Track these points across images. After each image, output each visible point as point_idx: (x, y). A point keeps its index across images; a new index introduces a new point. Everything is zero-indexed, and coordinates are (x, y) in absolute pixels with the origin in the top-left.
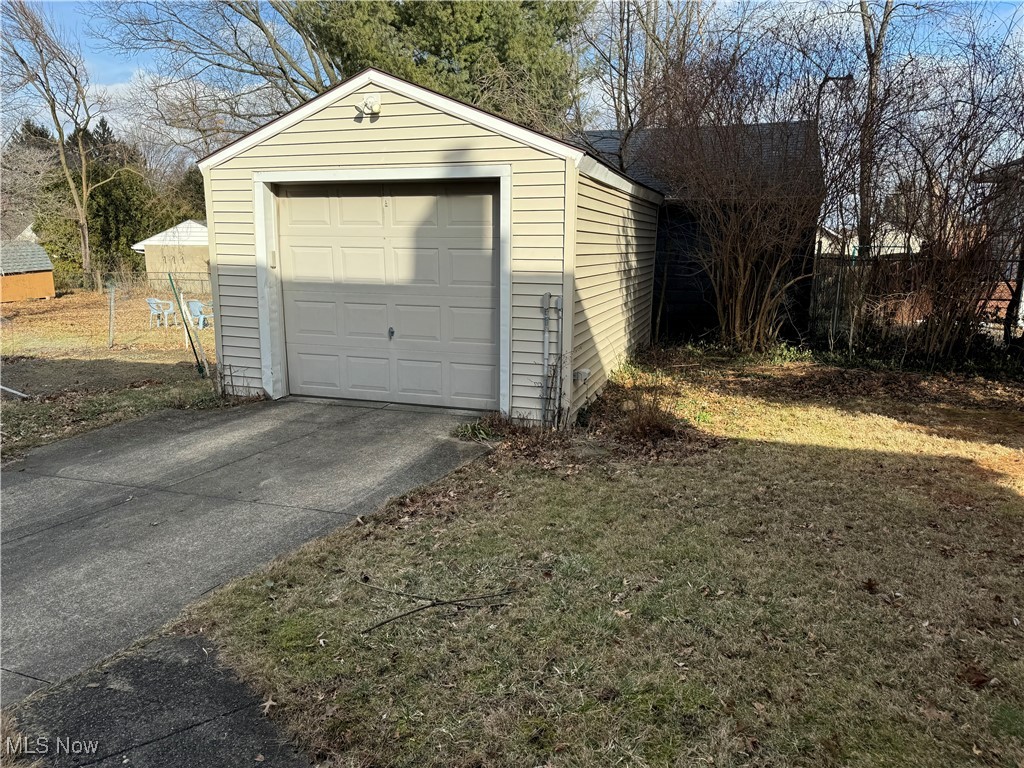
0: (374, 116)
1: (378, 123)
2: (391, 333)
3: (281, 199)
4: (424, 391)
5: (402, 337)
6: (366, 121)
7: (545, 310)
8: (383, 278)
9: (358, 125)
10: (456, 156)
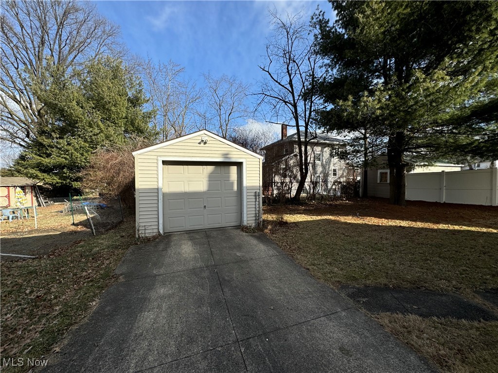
0: (205, 143)
1: (206, 145)
2: (205, 207)
3: (164, 166)
4: (216, 224)
5: (208, 207)
6: (202, 144)
7: (256, 196)
8: (202, 190)
9: (199, 145)
10: (226, 155)
